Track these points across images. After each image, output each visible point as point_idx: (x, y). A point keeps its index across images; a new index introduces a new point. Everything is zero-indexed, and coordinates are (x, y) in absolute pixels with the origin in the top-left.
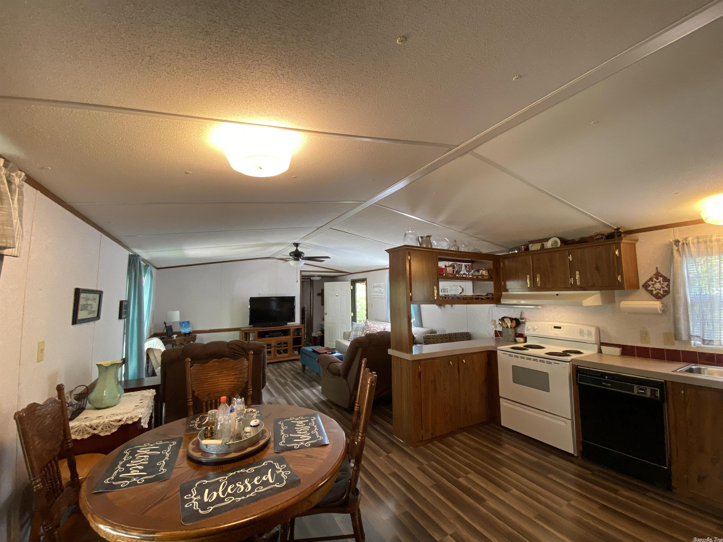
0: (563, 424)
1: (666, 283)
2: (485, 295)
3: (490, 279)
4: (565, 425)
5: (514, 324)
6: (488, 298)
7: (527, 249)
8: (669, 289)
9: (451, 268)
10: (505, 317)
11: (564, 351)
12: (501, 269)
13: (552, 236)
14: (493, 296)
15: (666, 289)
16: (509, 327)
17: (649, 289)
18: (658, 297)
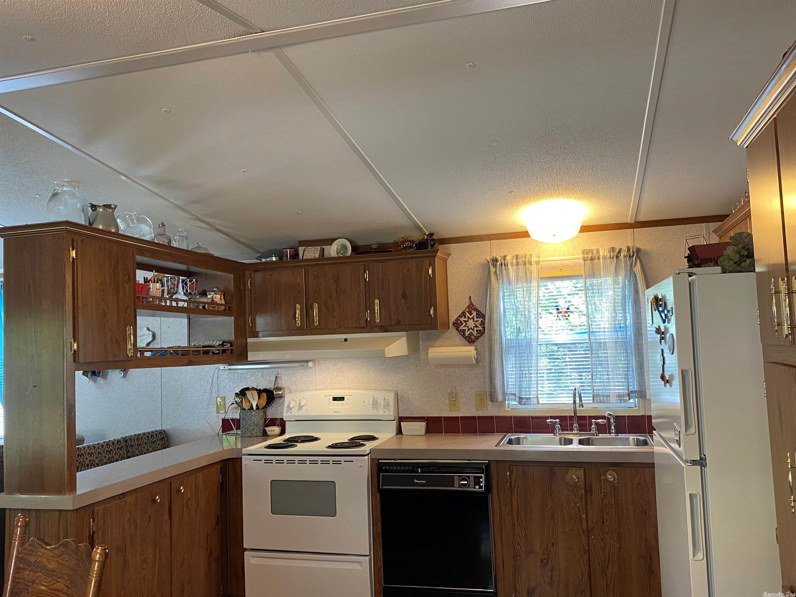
0: (357, 567)
1: (480, 320)
2: (219, 345)
3: (227, 312)
4: (359, 568)
5: (264, 402)
6: (224, 351)
7: (295, 255)
8: (484, 328)
9: (158, 285)
10: (248, 389)
11: (352, 439)
12: (247, 293)
13: (339, 235)
14: (231, 346)
15: (480, 328)
16: (255, 407)
17: (460, 328)
18: (470, 340)
